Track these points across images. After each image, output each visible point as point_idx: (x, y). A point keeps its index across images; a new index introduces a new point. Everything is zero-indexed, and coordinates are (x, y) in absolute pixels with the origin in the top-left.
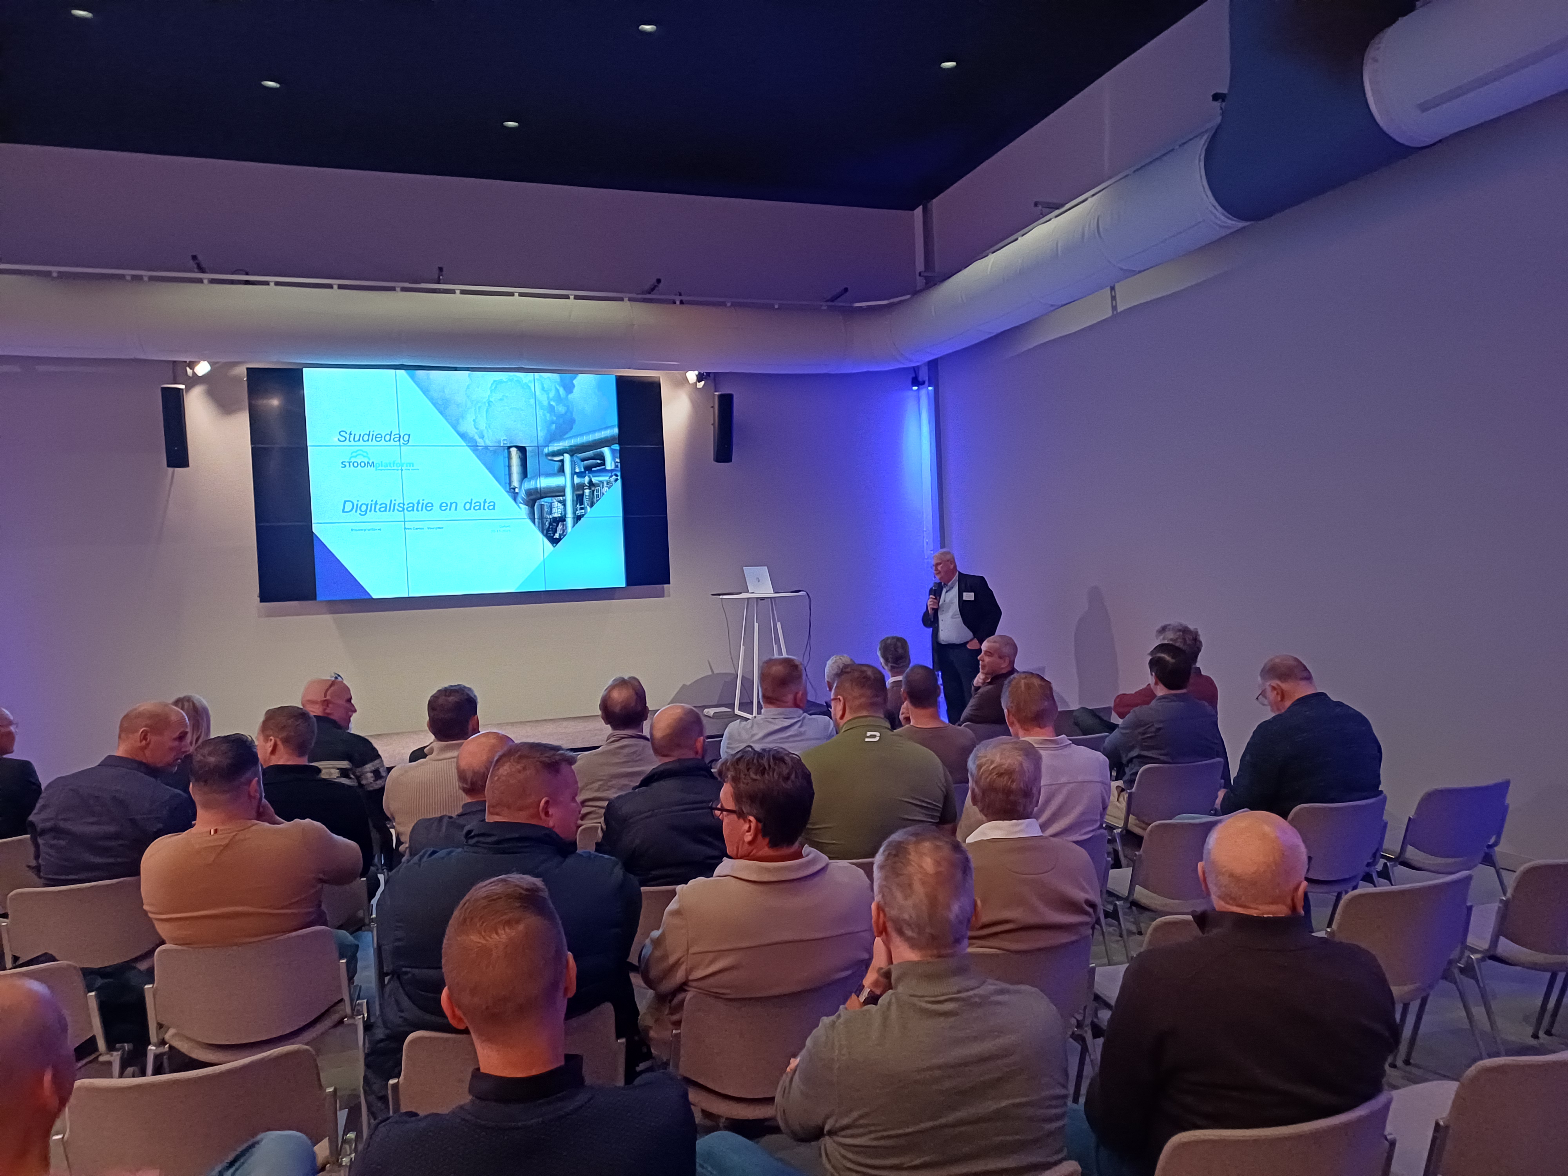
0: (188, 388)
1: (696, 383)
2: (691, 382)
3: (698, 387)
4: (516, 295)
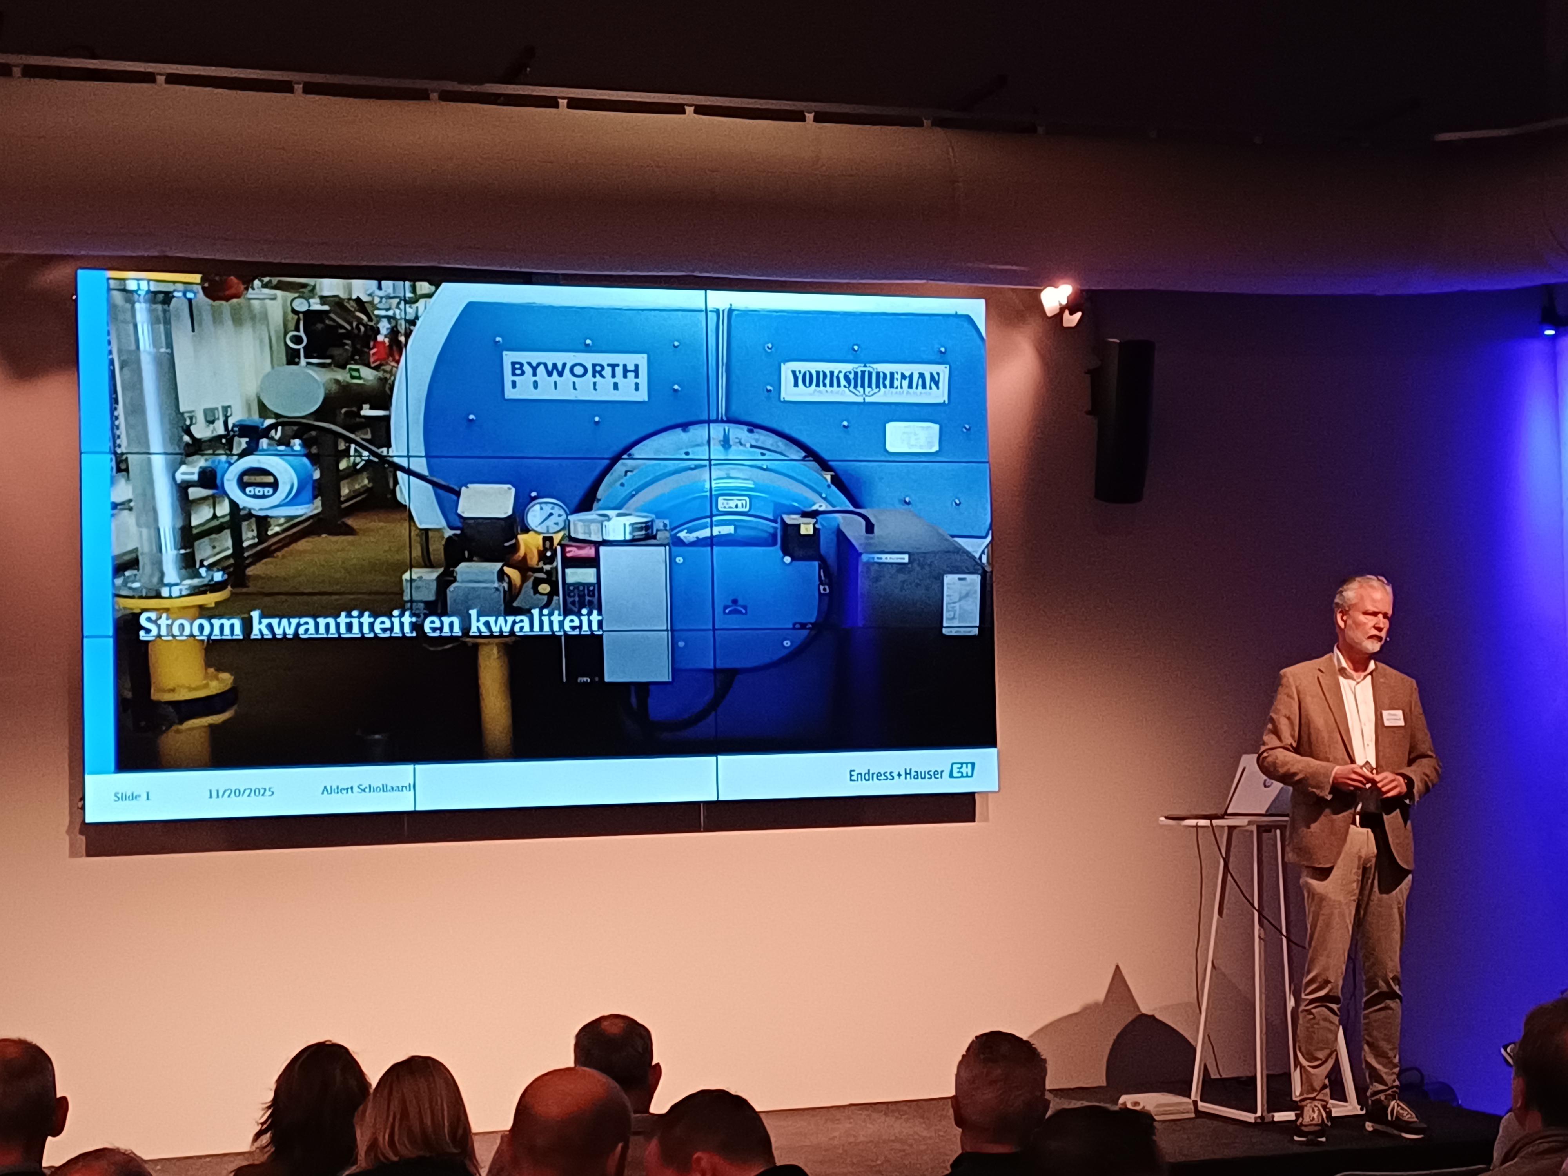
1: (1059, 315)
4: (690, 110)
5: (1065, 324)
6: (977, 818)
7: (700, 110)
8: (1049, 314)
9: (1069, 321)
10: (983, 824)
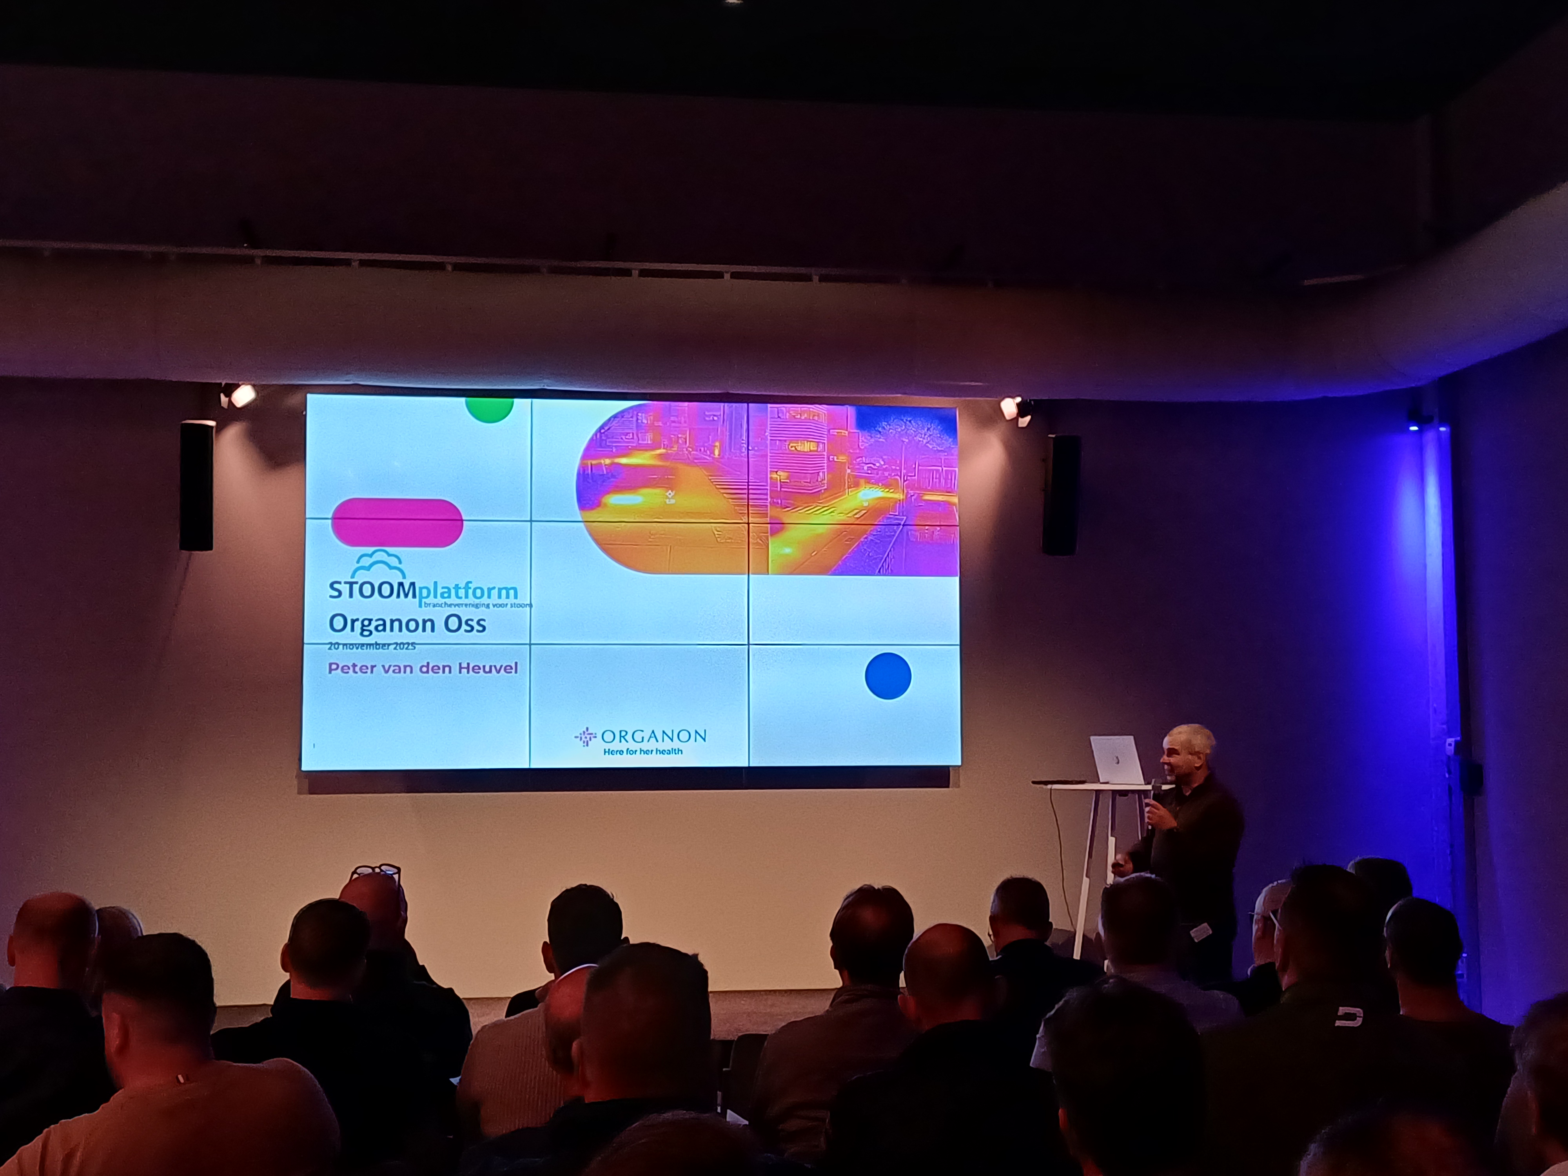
0: (220, 428)
1: (1015, 420)
4: (727, 276)
5: (1020, 425)
6: (951, 785)
7: (735, 275)
8: (1008, 418)
9: (1022, 423)
10: (956, 790)
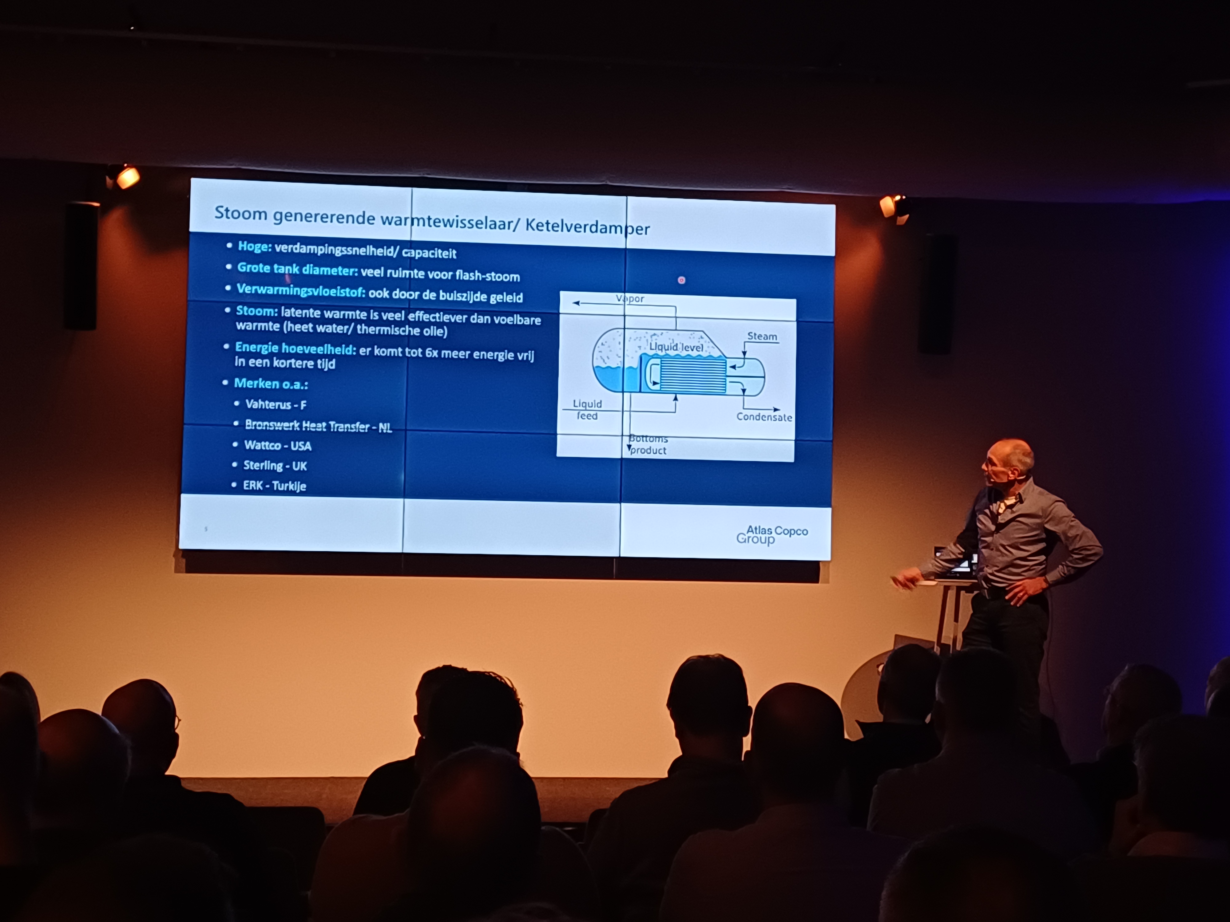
0: (106, 209)
1: (893, 218)
2: (886, 216)
3: (898, 223)
6: (820, 581)
9: (901, 221)
10: (826, 585)
